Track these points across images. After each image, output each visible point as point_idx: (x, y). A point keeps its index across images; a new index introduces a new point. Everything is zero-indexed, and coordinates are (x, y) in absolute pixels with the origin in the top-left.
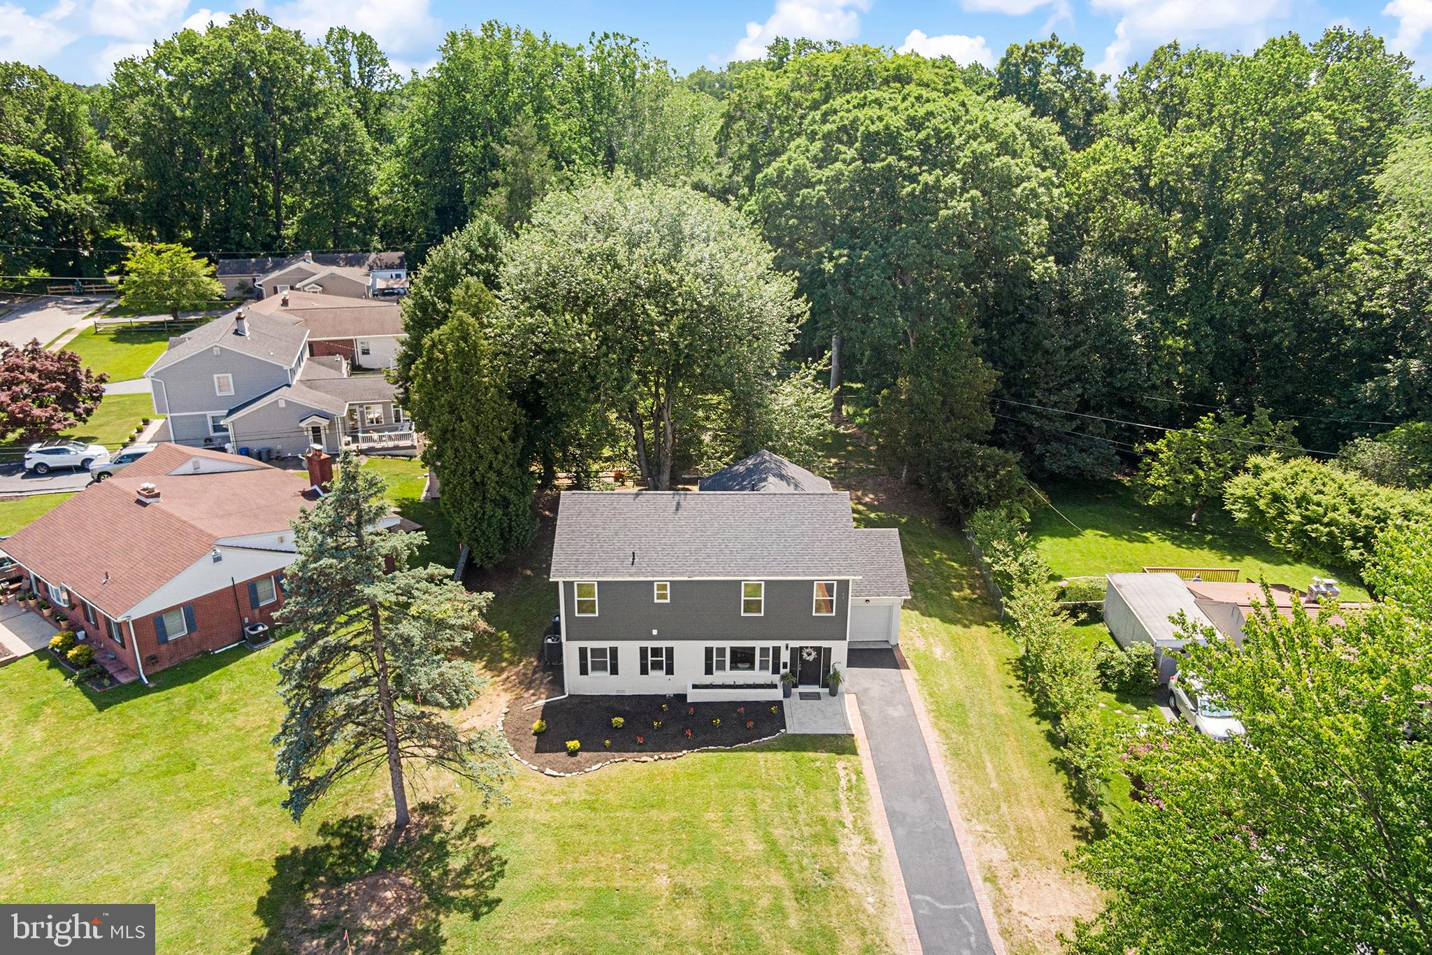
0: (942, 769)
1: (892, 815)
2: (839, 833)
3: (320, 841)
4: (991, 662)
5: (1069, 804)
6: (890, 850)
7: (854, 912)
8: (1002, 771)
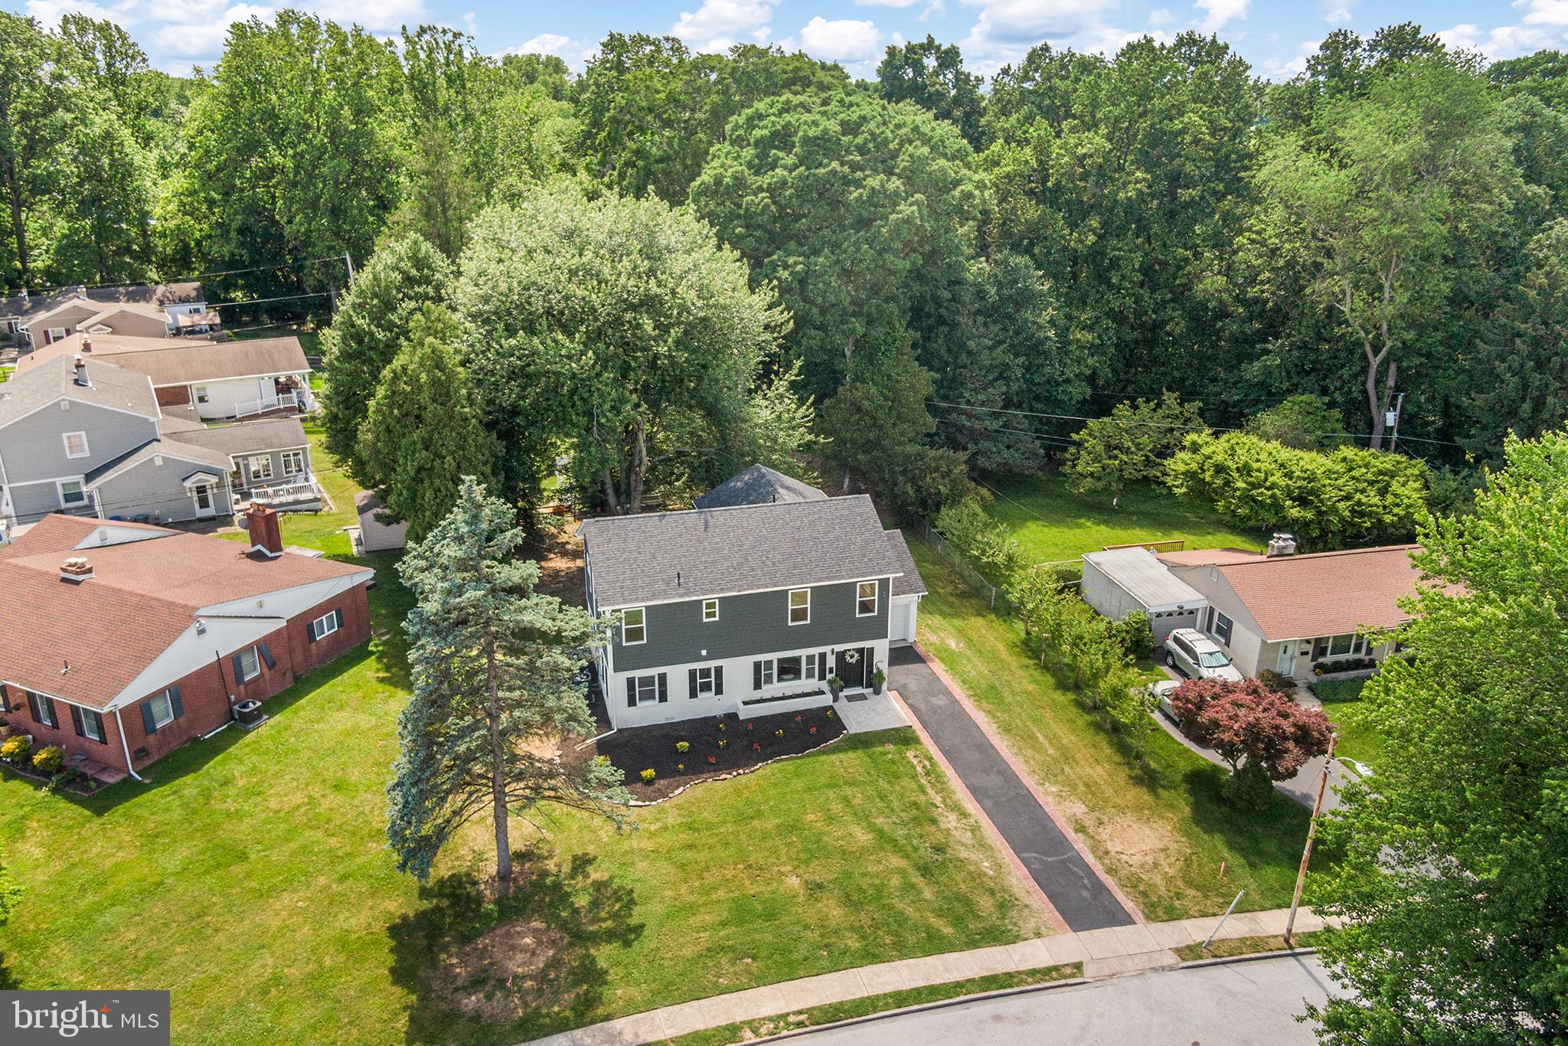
0: (1002, 745)
1: (973, 789)
2: (935, 813)
4: (1000, 646)
5: (1118, 758)
6: (985, 821)
7: (977, 877)
8: (1053, 739)
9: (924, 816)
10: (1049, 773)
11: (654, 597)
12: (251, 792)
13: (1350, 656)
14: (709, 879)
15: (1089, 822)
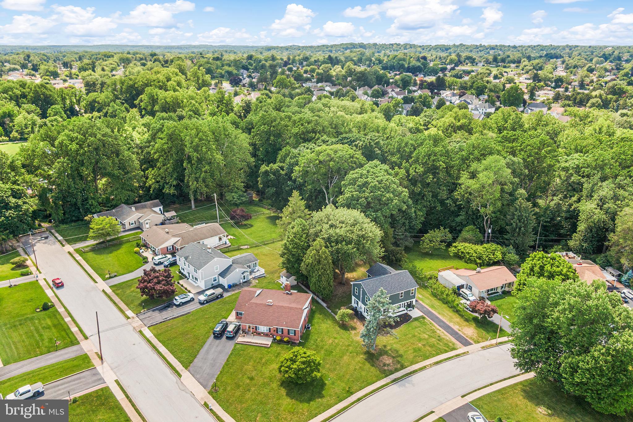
2: (435, 330)
3: (367, 356)
4: (428, 295)
5: (460, 317)
6: (444, 331)
7: (447, 340)
8: (447, 314)
9: (434, 332)
10: (451, 321)
12: (322, 341)
13: (493, 291)
14: (407, 346)
15: (460, 329)
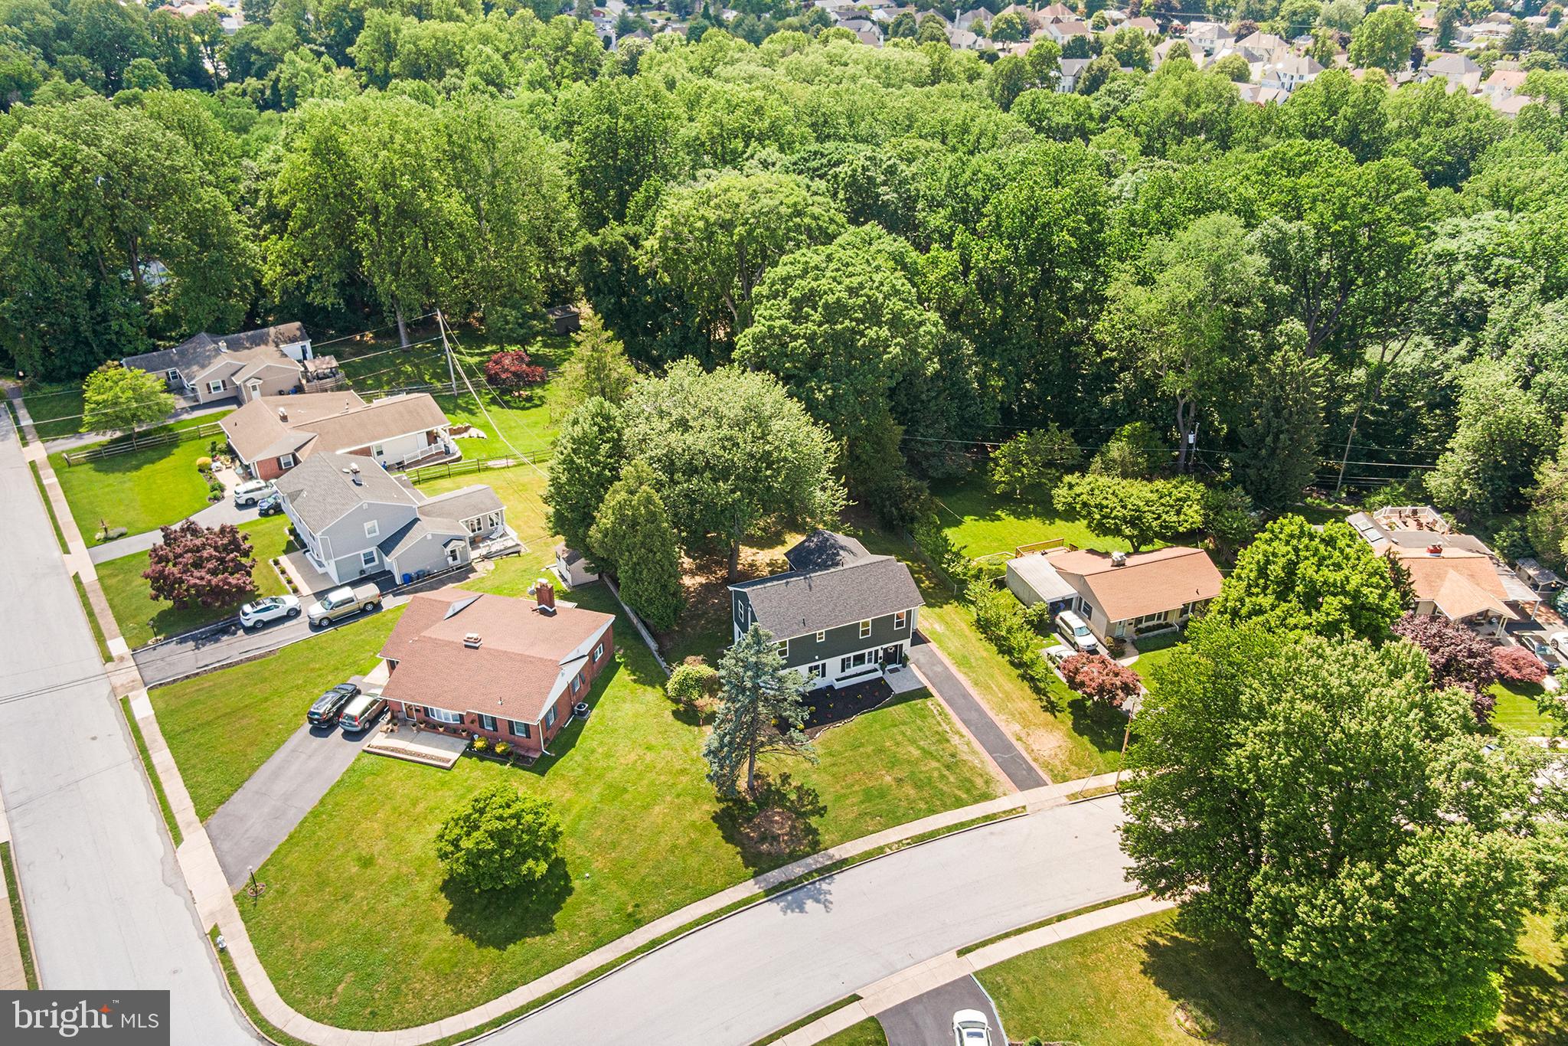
0: (973, 692)
1: (964, 721)
2: (948, 736)
3: (722, 806)
4: (964, 626)
5: (1035, 696)
6: (973, 739)
7: (973, 769)
8: (1000, 687)
9: (943, 738)
10: (1001, 708)
11: (794, 633)
12: (608, 756)
13: (1155, 622)
14: (849, 780)
15: (1023, 735)
